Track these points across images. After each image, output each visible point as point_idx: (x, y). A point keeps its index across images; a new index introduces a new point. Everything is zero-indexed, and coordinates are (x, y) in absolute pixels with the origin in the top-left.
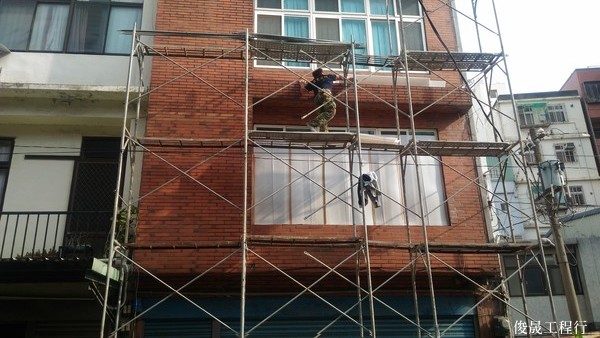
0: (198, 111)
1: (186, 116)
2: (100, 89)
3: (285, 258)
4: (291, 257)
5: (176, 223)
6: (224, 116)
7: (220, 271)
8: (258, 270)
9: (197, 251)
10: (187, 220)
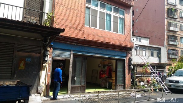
3: (92, 37)
7: (77, 37)
8: (86, 39)
9: (71, 30)
10: (68, 21)
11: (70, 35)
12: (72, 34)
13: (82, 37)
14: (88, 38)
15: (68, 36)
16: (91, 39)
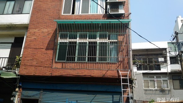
0: (42, 28)
1: (38, 30)
2: (17, 24)
3: (61, 72)
6: (49, 29)
7: (42, 75)
9: (36, 69)
10: (34, 60)
11: (34, 73)
12: (36, 72)
13: (48, 74)
15: (33, 75)
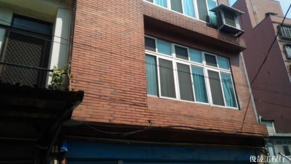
0: (111, 13)
1: (104, 15)
3: (168, 118)
4: (171, 119)
5: (98, 85)
8: (153, 125)
9: (114, 107)
10: (106, 85)
11: (111, 118)
13: (142, 121)
14: (158, 123)
16: (166, 125)
